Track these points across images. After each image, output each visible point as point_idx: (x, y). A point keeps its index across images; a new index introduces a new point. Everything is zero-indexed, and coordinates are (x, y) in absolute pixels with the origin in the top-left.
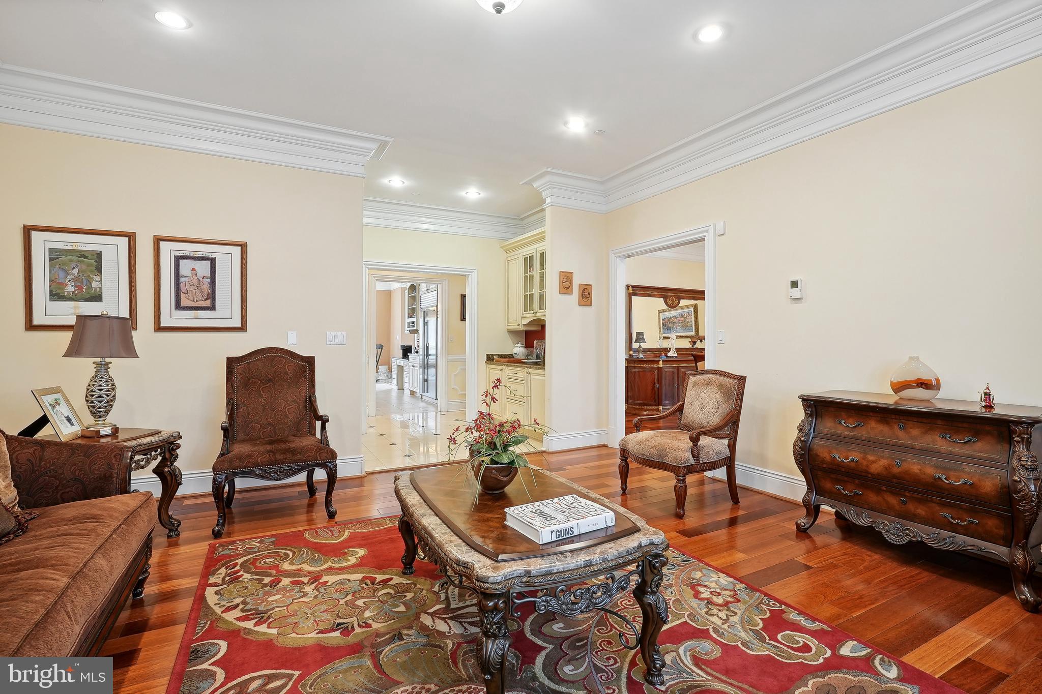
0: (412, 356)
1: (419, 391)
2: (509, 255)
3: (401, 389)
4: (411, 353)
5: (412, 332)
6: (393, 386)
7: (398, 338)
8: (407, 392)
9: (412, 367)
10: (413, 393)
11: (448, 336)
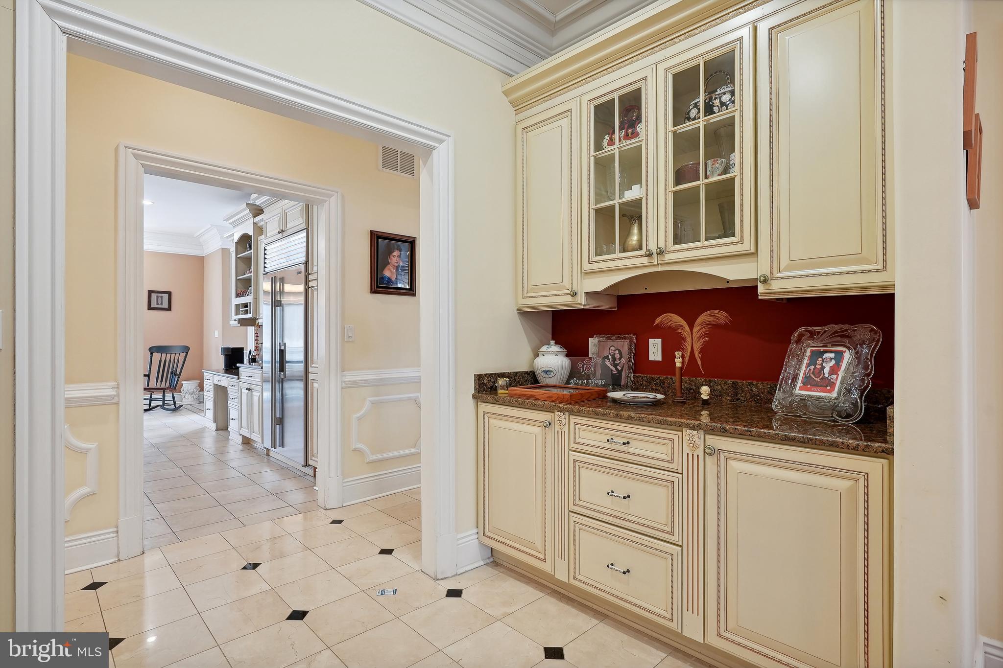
0: (245, 369)
1: (263, 439)
2: (522, 116)
3: (222, 427)
4: (242, 362)
5: (243, 323)
6: (206, 420)
7: (216, 335)
8: (235, 439)
9: (244, 391)
10: (247, 442)
11: (343, 328)
